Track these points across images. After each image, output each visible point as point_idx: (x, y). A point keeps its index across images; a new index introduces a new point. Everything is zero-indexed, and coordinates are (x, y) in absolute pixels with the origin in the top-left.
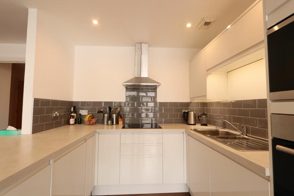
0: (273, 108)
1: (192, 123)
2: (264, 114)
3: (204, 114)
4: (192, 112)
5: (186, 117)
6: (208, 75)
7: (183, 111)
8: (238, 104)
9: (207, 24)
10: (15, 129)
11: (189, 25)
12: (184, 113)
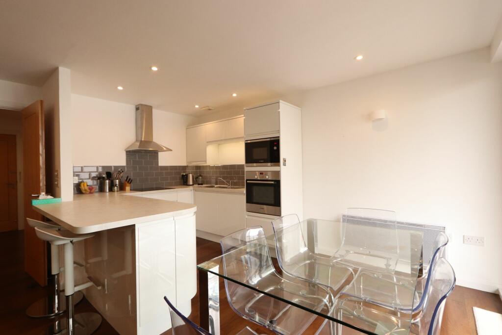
0: (247, 169)
1: (191, 184)
2: (243, 172)
3: (200, 176)
4: (191, 175)
5: (185, 179)
6: (207, 145)
7: (182, 174)
8: (225, 167)
9: (210, 109)
10: (52, 197)
11: (197, 106)
12: (183, 176)
